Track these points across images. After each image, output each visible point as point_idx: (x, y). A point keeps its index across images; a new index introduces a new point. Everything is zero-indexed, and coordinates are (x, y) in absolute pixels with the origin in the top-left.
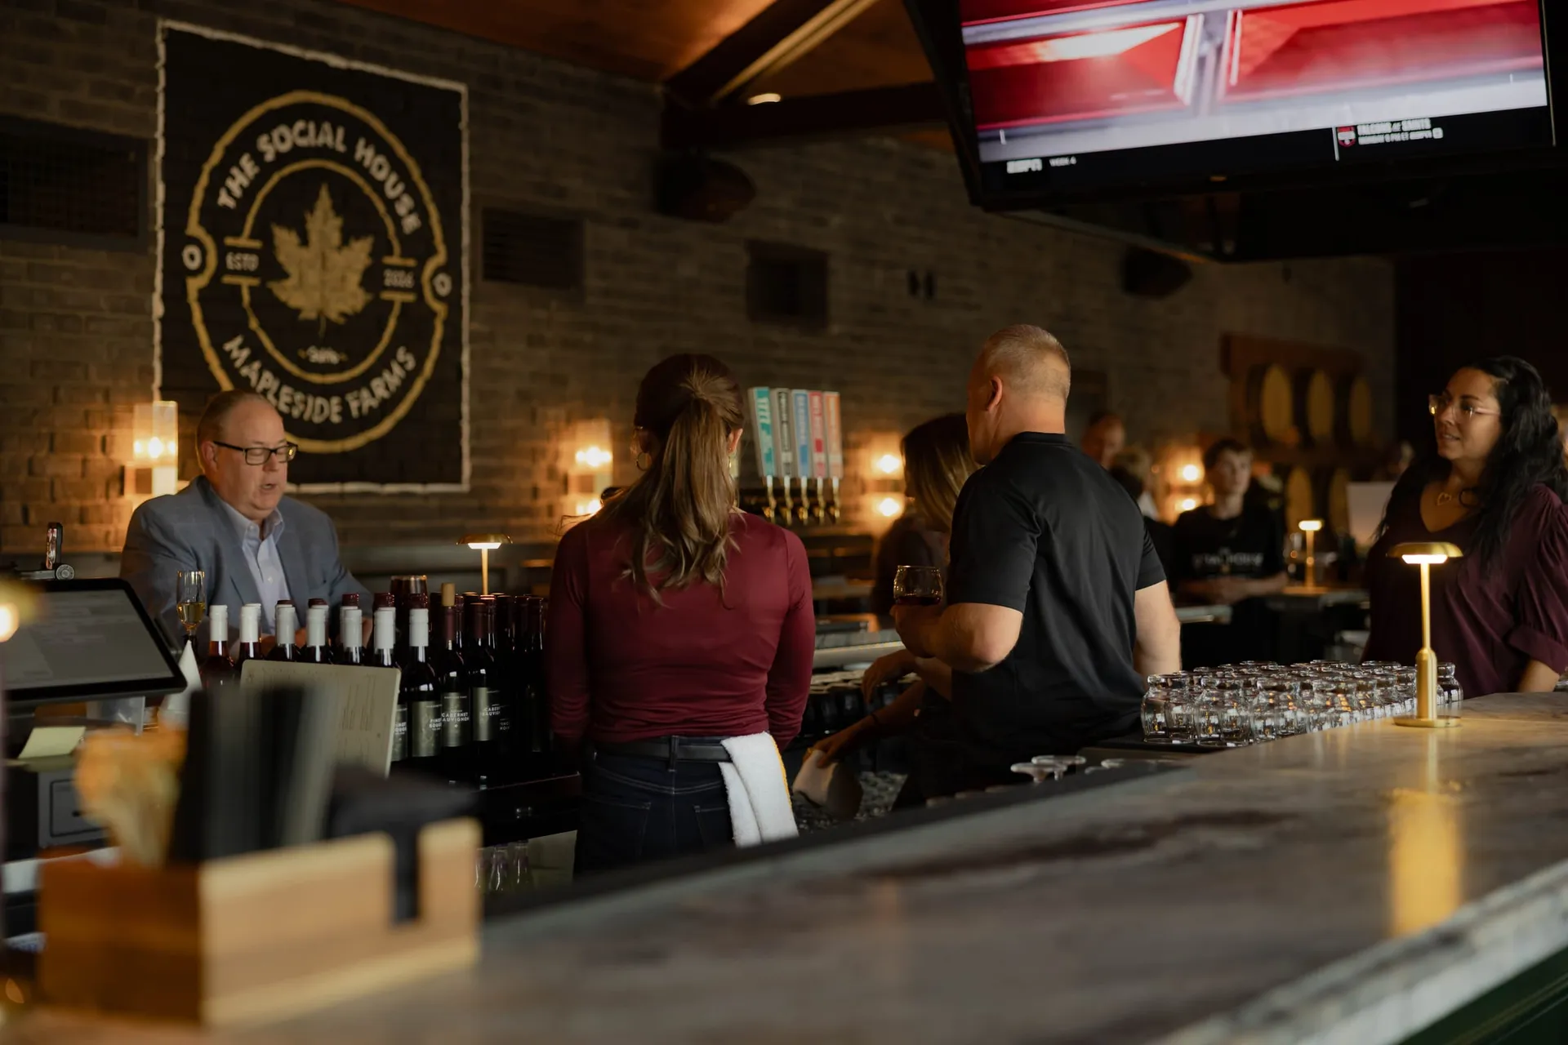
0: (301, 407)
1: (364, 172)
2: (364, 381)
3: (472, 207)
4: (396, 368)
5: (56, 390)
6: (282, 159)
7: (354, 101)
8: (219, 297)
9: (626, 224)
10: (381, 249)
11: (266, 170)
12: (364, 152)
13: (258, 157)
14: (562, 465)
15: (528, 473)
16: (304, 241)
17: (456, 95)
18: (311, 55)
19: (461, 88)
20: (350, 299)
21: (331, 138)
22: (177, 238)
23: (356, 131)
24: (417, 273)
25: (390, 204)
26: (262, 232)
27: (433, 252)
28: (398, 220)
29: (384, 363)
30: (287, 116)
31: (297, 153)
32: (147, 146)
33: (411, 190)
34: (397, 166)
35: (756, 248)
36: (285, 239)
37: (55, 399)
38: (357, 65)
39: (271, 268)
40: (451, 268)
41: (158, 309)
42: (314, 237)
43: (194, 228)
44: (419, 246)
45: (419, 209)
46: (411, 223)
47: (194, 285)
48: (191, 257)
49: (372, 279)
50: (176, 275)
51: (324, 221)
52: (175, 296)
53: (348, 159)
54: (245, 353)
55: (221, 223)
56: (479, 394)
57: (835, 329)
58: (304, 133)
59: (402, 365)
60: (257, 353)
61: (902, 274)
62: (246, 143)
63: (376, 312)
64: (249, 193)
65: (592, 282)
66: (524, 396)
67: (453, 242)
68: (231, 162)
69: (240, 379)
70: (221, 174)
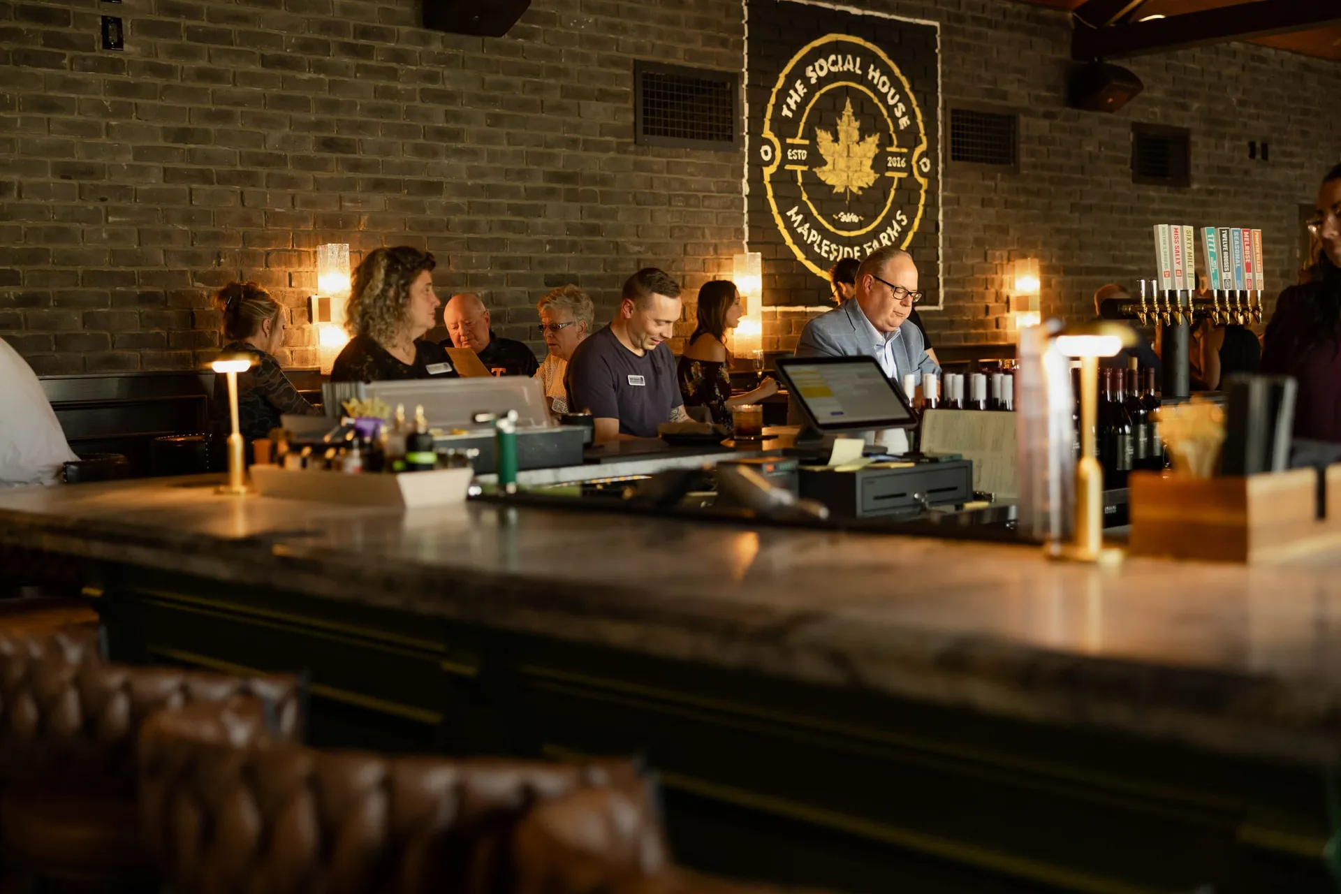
0: (835, 254)
1: (873, 88)
2: (875, 234)
3: (944, 109)
4: (896, 226)
5: (685, 246)
6: (822, 82)
7: (866, 39)
8: (783, 179)
9: (1049, 116)
10: (885, 142)
11: (811, 90)
12: (874, 74)
13: (806, 81)
14: (1005, 291)
15: (983, 297)
16: (836, 139)
17: (935, 28)
18: (839, 8)
19: (937, 24)
20: (867, 178)
21: (852, 65)
22: (758, 141)
23: (869, 59)
24: (908, 157)
25: (890, 109)
26: (810, 134)
27: (918, 142)
28: (895, 120)
29: (887, 222)
30: (823, 52)
31: (832, 77)
32: (737, 77)
33: (904, 99)
34: (895, 82)
35: (1136, 127)
36: (824, 137)
37: (685, 253)
38: (868, 13)
39: (815, 159)
40: (930, 153)
41: (746, 189)
42: (842, 136)
43: (767, 133)
44: (909, 138)
45: (910, 113)
46: (904, 122)
47: (768, 171)
48: (765, 152)
49: (879, 163)
50: (757, 165)
51: (848, 124)
52: (756, 180)
53: (863, 79)
54: (800, 217)
55: (784, 128)
56: (950, 242)
57: (1195, 186)
58: (835, 63)
59: (899, 222)
60: (808, 218)
61: (1245, 143)
62: (799, 73)
63: (882, 185)
64: (801, 106)
65: (1024, 159)
66: (979, 242)
67: (932, 134)
68: (790, 84)
69: (798, 239)
70: (783, 95)
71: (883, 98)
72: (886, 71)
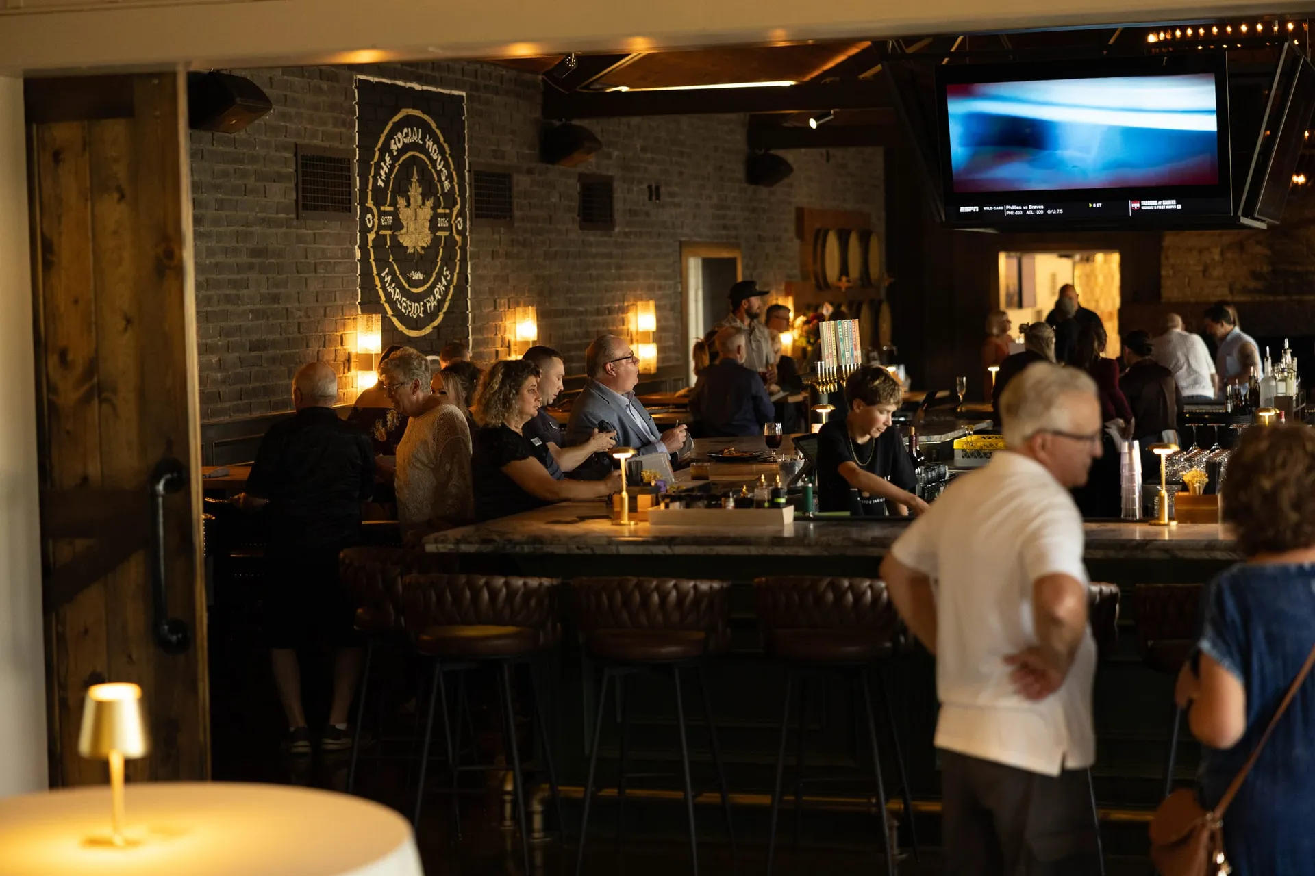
0: (410, 309)
1: (429, 156)
2: (432, 290)
3: (469, 171)
4: (444, 282)
5: (325, 308)
6: (401, 152)
7: (424, 112)
9: (530, 171)
10: (436, 205)
11: (395, 159)
12: (429, 143)
13: (391, 154)
14: (509, 336)
15: (494, 343)
16: (408, 205)
17: (462, 97)
18: (409, 85)
19: (464, 94)
21: (416, 136)
23: (427, 130)
24: (450, 217)
25: (439, 173)
26: (394, 201)
27: (455, 204)
28: (442, 184)
29: (438, 280)
31: (406, 148)
32: (352, 154)
34: (442, 151)
35: (581, 177)
36: (401, 202)
37: (325, 315)
38: (425, 88)
39: (397, 225)
40: (461, 213)
41: (358, 254)
42: (412, 200)
43: (370, 202)
44: (450, 200)
45: (450, 177)
47: (371, 237)
48: (369, 220)
49: (433, 225)
50: (365, 231)
51: (415, 191)
52: (364, 246)
53: (423, 149)
54: (390, 277)
55: (379, 197)
56: (475, 294)
57: (617, 230)
58: (407, 135)
59: (446, 277)
60: (395, 279)
61: (645, 186)
62: (387, 146)
64: (388, 176)
65: (517, 213)
66: (492, 291)
67: (462, 195)
68: (382, 159)
69: (388, 295)
70: (378, 167)
71: (434, 162)
72: (436, 141)
